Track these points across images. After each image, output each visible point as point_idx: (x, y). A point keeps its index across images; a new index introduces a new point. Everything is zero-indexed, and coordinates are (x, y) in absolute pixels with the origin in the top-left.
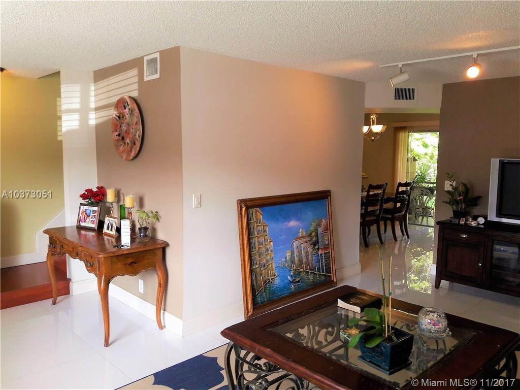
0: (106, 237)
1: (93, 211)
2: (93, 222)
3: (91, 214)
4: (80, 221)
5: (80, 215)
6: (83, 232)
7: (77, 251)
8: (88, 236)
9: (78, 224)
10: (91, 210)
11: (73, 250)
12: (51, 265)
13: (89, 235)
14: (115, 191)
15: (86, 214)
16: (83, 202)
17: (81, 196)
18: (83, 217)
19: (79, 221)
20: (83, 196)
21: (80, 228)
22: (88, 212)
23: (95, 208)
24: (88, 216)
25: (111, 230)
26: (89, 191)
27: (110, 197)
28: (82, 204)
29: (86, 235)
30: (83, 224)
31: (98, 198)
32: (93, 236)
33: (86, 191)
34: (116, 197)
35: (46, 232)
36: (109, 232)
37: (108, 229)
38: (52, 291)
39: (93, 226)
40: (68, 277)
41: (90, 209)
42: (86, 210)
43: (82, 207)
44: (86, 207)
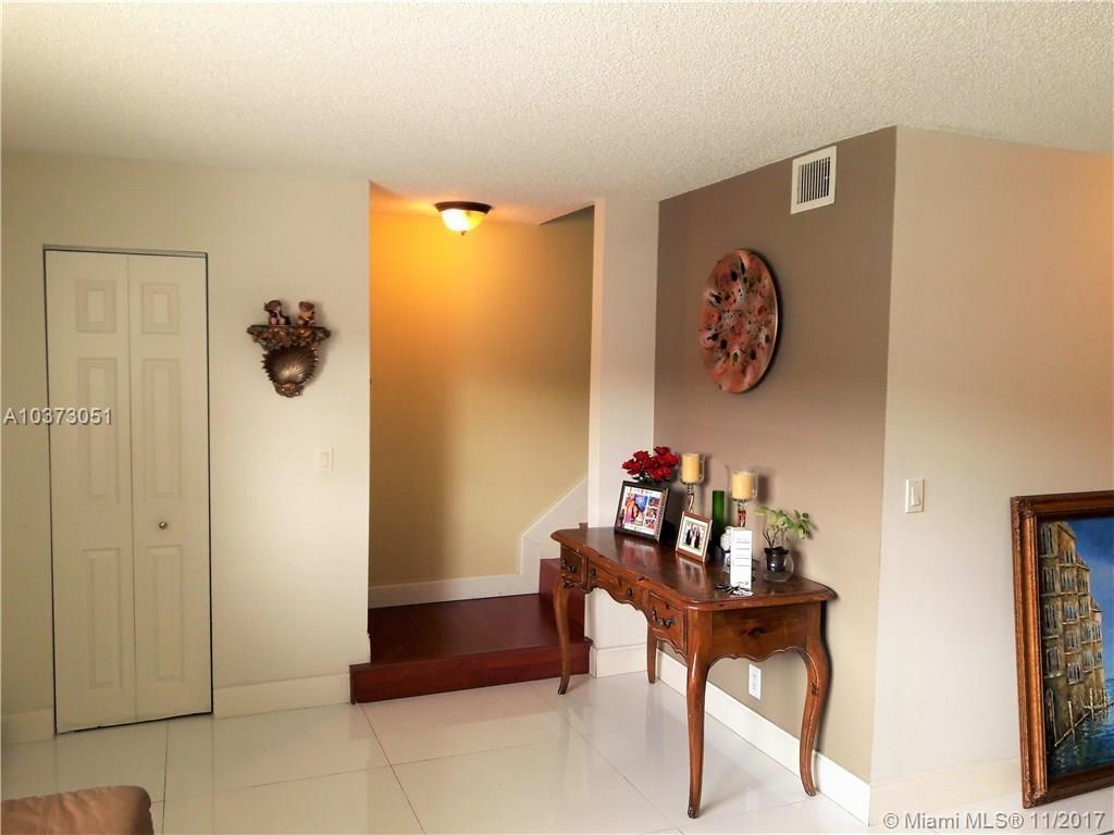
0: (681, 560)
1: (652, 499)
2: (650, 524)
3: (647, 505)
4: (622, 519)
5: (623, 507)
6: (628, 543)
7: (629, 586)
8: (637, 554)
9: (619, 525)
10: (646, 498)
11: (621, 585)
12: (562, 608)
13: (641, 551)
14: (701, 458)
15: (637, 505)
16: (630, 478)
17: (626, 466)
18: (630, 511)
19: (620, 518)
20: (629, 466)
21: (621, 534)
22: (640, 501)
23: (657, 495)
24: (641, 510)
25: (697, 546)
26: (641, 456)
27: (689, 472)
28: (626, 483)
29: (633, 551)
30: (628, 526)
31: (660, 473)
32: (648, 553)
33: (635, 455)
34: (700, 472)
35: (557, 536)
36: (691, 549)
37: (688, 542)
38: (559, 662)
39: (651, 532)
40: (586, 635)
41: (644, 494)
42: (636, 496)
43: (627, 489)
44: (635, 491)
